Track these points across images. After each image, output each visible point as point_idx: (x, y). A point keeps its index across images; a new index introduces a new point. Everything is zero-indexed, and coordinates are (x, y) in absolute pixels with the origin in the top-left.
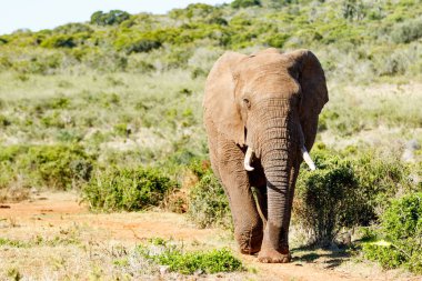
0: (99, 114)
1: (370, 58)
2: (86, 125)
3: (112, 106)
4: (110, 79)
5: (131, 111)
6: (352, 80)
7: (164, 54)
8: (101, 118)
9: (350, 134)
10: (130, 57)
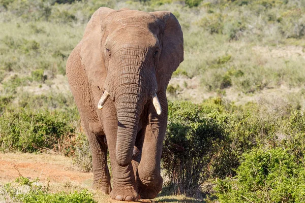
0: (19, 59)
1: (279, 21)
2: (5, 69)
3: (32, 52)
4: (33, 27)
5: (49, 58)
6: (260, 40)
7: (86, 6)
8: (20, 64)
9: (253, 92)
10: (53, 7)
